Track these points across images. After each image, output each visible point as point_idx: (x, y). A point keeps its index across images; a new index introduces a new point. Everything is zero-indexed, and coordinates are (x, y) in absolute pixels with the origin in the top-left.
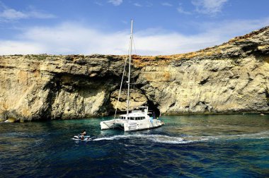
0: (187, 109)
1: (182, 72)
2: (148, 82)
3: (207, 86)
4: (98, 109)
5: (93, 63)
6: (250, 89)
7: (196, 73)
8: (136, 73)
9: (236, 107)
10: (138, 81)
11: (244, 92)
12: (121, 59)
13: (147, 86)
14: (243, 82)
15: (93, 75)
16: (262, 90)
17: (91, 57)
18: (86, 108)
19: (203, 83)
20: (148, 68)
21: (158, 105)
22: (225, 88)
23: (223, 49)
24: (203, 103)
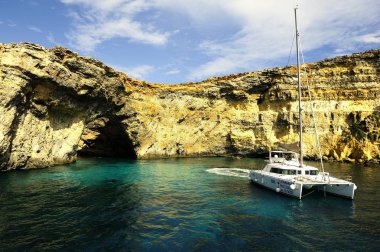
0: (164, 152)
1: (164, 106)
2: (135, 114)
3: (183, 126)
4: (70, 149)
5: (89, 71)
6: (216, 132)
7: (177, 110)
8: (124, 99)
9: (200, 149)
10: (123, 112)
11: (211, 134)
12: (117, 75)
13: (132, 119)
14: (212, 124)
15: (82, 92)
16: (225, 133)
17: (87, 61)
18: (55, 148)
19: (180, 121)
20: (136, 95)
21: (138, 145)
22: (197, 129)
23: (205, 87)
24: (178, 144)
